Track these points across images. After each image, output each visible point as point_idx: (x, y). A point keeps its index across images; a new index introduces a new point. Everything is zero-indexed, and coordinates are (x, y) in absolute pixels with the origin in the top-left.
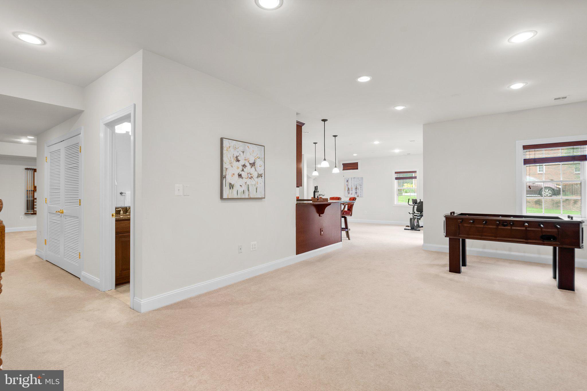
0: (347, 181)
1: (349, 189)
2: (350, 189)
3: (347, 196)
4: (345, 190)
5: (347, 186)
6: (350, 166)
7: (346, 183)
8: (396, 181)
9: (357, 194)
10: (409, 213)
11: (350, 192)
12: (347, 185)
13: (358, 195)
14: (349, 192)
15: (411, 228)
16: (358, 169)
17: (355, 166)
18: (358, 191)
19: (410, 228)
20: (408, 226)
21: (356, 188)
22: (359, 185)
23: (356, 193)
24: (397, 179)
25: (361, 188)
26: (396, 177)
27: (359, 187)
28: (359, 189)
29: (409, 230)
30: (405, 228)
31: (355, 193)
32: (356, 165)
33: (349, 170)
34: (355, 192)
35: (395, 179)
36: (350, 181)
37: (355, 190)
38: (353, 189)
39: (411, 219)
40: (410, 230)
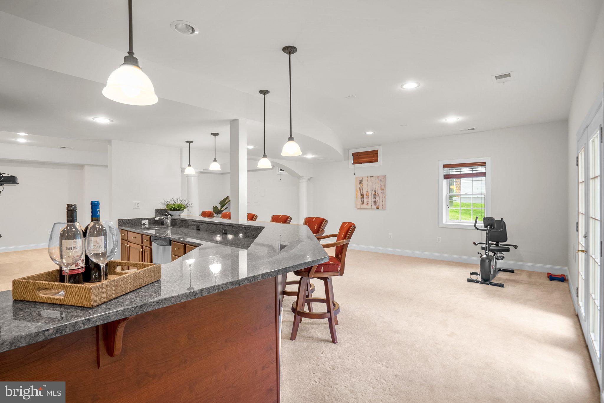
0: (360, 182)
1: (362, 195)
2: (365, 196)
3: (359, 207)
4: (356, 198)
5: (360, 191)
6: (366, 156)
7: (359, 186)
8: (445, 181)
9: (377, 204)
10: (475, 244)
11: (365, 201)
12: (360, 189)
13: (378, 206)
14: (362, 200)
15: (482, 278)
16: (377, 161)
17: (373, 157)
18: (377, 199)
19: (480, 279)
20: (476, 274)
21: (375, 194)
22: (380, 188)
23: (375, 202)
24: (447, 177)
25: (383, 193)
26: (445, 174)
27: (379, 192)
28: (381, 195)
29: (478, 282)
30: (469, 278)
31: (373, 203)
32: (375, 155)
33: (363, 164)
34: (373, 201)
35: (443, 177)
36: (364, 182)
37: (373, 198)
38: (370, 196)
39: (483, 261)
40: (482, 283)
